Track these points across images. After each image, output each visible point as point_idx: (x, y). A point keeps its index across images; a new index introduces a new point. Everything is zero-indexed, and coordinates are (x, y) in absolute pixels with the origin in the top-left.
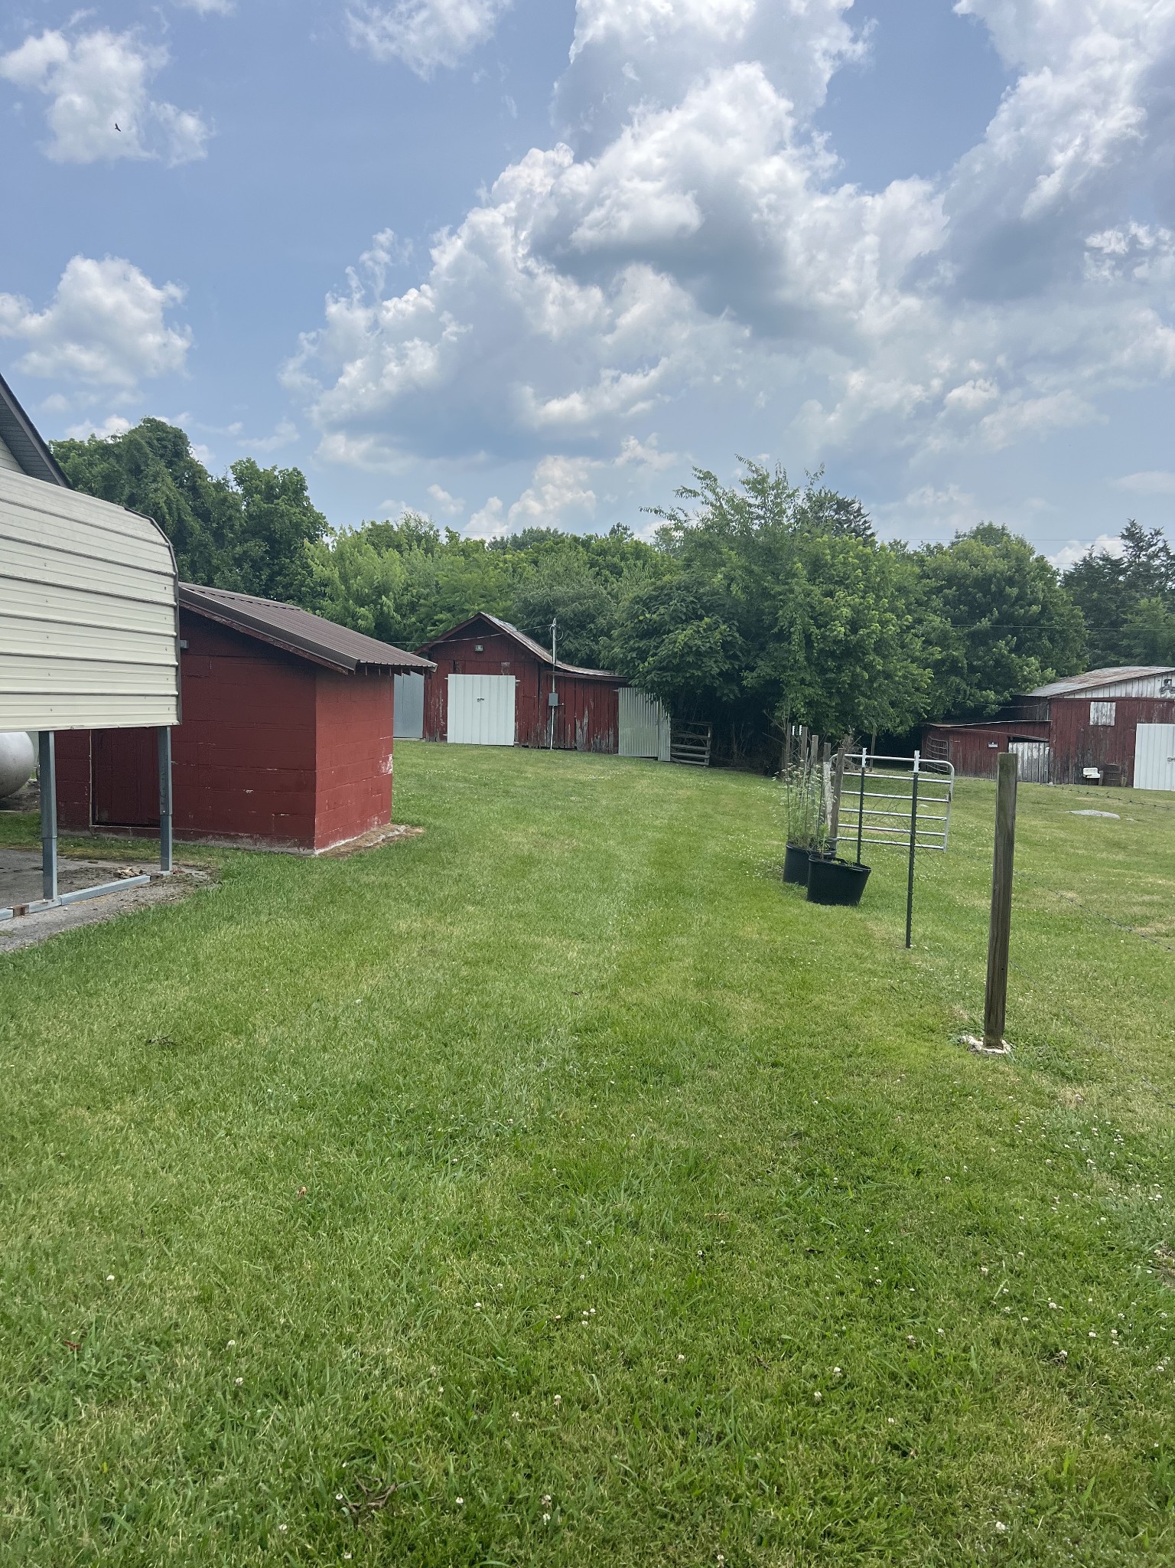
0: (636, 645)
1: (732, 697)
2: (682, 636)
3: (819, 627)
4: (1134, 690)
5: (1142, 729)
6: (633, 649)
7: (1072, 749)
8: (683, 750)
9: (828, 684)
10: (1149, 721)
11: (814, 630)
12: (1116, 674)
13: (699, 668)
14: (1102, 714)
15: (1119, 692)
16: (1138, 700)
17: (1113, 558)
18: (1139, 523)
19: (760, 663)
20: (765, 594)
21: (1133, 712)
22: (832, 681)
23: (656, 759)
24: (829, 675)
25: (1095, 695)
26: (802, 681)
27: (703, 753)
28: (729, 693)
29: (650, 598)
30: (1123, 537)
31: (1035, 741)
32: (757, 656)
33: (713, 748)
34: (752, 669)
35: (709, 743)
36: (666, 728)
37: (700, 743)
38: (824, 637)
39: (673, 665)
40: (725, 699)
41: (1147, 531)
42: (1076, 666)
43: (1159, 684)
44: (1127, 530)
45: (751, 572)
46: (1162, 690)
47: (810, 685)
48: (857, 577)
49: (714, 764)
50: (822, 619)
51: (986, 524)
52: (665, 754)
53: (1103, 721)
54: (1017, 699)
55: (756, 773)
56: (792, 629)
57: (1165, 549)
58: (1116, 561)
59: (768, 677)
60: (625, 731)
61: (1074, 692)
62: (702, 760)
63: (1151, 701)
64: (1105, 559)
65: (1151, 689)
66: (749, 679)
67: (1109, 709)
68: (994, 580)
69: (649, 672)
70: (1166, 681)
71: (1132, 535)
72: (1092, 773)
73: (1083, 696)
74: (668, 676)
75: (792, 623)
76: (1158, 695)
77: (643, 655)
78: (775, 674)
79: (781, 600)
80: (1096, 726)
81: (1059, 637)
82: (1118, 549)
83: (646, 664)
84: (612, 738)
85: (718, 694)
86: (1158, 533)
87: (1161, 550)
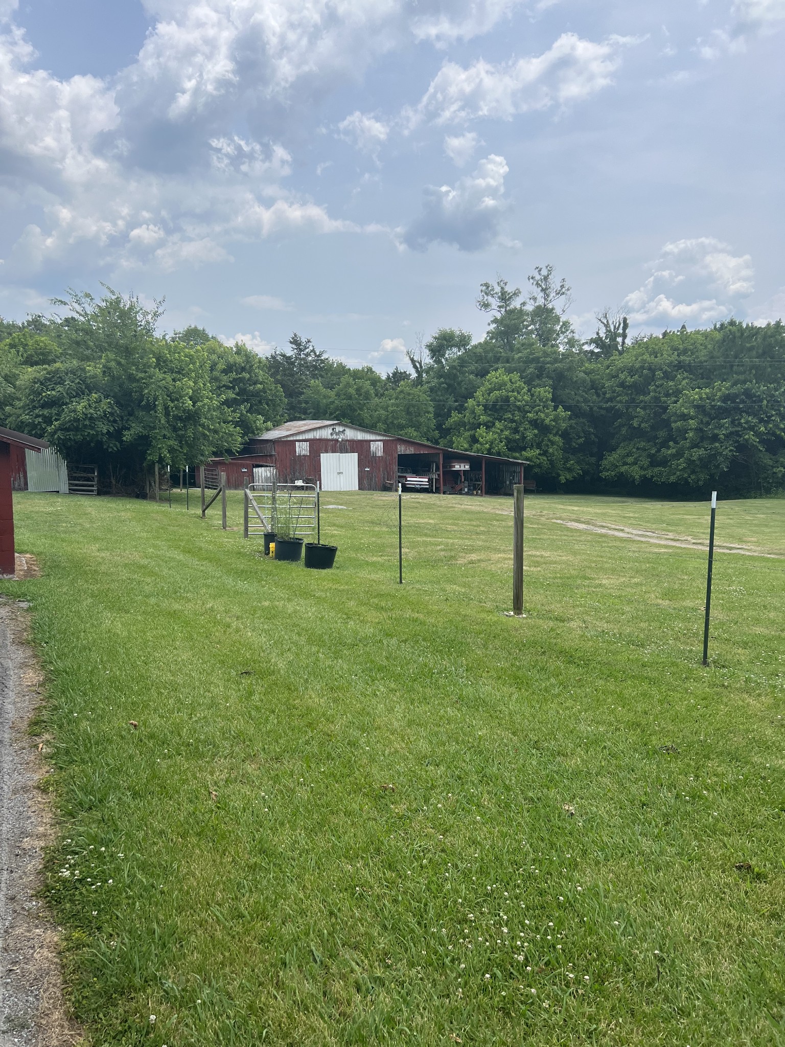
0: (41, 413)
1: (115, 449)
2: (80, 406)
3: (172, 401)
4: (318, 435)
5: (324, 457)
6: (38, 416)
7: (288, 470)
8: (76, 485)
9: (180, 438)
10: (327, 452)
11: (170, 403)
12: (305, 425)
13: (93, 428)
14: (302, 449)
15: (310, 436)
16: (320, 440)
17: (288, 355)
18: (299, 334)
19: (133, 425)
20: (131, 378)
21: (319, 446)
22: (183, 436)
23: (58, 492)
24: (180, 432)
25: (298, 438)
26: (164, 437)
27: (93, 486)
28: (113, 446)
29: (46, 379)
30: (291, 342)
31: (267, 466)
32: (128, 419)
33: (99, 481)
34: (129, 429)
35: (96, 479)
36: (64, 471)
37: (88, 479)
38: (177, 407)
39: (75, 426)
40: (110, 450)
41: (304, 340)
42: (280, 420)
43: (330, 431)
44: (293, 338)
45: (119, 363)
46: (332, 434)
47: (169, 438)
48: (190, 369)
49: (100, 493)
50: (174, 396)
51: (193, 326)
52: (64, 488)
53: (303, 453)
54: (253, 442)
55: (130, 497)
56: (157, 403)
57: (313, 351)
58: (289, 357)
59: (140, 434)
60: (31, 474)
61: (287, 436)
62: (92, 491)
63: (327, 440)
64: (284, 356)
65: (326, 434)
66: (127, 436)
67: (306, 445)
68: (234, 368)
69: (55, 432)
70: (333, 429)
71: (295, 342)
72: (299, 483)
73: (291, 439)
74: (71, 434)
75: (156, 399)
76: (330, 437)
77: (48, 421)
78: (145, 432)
79: (144, 383)
80: (300, 456)
81: (272, 403)
82: (290, 351)
83: (53, 427)
84: (22, 480)
85: (105, 447)
86: (309, 341)
87: (311, 351)
